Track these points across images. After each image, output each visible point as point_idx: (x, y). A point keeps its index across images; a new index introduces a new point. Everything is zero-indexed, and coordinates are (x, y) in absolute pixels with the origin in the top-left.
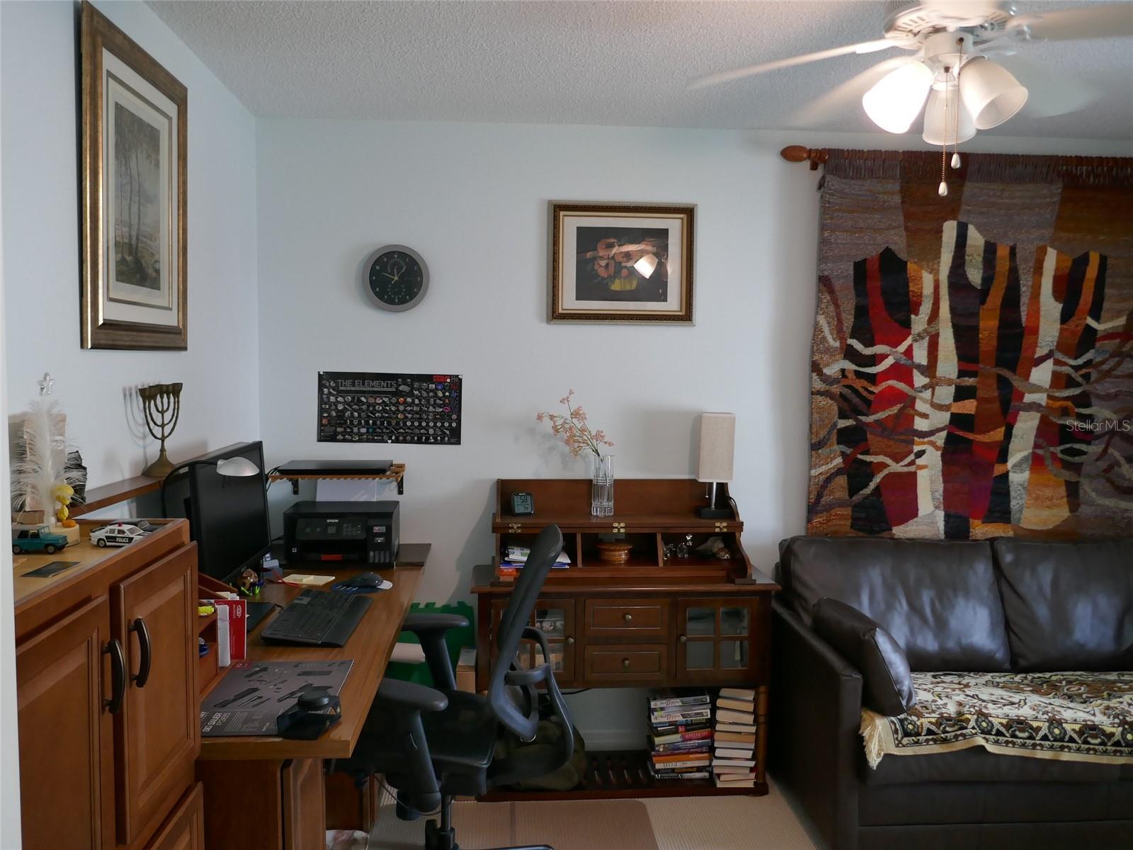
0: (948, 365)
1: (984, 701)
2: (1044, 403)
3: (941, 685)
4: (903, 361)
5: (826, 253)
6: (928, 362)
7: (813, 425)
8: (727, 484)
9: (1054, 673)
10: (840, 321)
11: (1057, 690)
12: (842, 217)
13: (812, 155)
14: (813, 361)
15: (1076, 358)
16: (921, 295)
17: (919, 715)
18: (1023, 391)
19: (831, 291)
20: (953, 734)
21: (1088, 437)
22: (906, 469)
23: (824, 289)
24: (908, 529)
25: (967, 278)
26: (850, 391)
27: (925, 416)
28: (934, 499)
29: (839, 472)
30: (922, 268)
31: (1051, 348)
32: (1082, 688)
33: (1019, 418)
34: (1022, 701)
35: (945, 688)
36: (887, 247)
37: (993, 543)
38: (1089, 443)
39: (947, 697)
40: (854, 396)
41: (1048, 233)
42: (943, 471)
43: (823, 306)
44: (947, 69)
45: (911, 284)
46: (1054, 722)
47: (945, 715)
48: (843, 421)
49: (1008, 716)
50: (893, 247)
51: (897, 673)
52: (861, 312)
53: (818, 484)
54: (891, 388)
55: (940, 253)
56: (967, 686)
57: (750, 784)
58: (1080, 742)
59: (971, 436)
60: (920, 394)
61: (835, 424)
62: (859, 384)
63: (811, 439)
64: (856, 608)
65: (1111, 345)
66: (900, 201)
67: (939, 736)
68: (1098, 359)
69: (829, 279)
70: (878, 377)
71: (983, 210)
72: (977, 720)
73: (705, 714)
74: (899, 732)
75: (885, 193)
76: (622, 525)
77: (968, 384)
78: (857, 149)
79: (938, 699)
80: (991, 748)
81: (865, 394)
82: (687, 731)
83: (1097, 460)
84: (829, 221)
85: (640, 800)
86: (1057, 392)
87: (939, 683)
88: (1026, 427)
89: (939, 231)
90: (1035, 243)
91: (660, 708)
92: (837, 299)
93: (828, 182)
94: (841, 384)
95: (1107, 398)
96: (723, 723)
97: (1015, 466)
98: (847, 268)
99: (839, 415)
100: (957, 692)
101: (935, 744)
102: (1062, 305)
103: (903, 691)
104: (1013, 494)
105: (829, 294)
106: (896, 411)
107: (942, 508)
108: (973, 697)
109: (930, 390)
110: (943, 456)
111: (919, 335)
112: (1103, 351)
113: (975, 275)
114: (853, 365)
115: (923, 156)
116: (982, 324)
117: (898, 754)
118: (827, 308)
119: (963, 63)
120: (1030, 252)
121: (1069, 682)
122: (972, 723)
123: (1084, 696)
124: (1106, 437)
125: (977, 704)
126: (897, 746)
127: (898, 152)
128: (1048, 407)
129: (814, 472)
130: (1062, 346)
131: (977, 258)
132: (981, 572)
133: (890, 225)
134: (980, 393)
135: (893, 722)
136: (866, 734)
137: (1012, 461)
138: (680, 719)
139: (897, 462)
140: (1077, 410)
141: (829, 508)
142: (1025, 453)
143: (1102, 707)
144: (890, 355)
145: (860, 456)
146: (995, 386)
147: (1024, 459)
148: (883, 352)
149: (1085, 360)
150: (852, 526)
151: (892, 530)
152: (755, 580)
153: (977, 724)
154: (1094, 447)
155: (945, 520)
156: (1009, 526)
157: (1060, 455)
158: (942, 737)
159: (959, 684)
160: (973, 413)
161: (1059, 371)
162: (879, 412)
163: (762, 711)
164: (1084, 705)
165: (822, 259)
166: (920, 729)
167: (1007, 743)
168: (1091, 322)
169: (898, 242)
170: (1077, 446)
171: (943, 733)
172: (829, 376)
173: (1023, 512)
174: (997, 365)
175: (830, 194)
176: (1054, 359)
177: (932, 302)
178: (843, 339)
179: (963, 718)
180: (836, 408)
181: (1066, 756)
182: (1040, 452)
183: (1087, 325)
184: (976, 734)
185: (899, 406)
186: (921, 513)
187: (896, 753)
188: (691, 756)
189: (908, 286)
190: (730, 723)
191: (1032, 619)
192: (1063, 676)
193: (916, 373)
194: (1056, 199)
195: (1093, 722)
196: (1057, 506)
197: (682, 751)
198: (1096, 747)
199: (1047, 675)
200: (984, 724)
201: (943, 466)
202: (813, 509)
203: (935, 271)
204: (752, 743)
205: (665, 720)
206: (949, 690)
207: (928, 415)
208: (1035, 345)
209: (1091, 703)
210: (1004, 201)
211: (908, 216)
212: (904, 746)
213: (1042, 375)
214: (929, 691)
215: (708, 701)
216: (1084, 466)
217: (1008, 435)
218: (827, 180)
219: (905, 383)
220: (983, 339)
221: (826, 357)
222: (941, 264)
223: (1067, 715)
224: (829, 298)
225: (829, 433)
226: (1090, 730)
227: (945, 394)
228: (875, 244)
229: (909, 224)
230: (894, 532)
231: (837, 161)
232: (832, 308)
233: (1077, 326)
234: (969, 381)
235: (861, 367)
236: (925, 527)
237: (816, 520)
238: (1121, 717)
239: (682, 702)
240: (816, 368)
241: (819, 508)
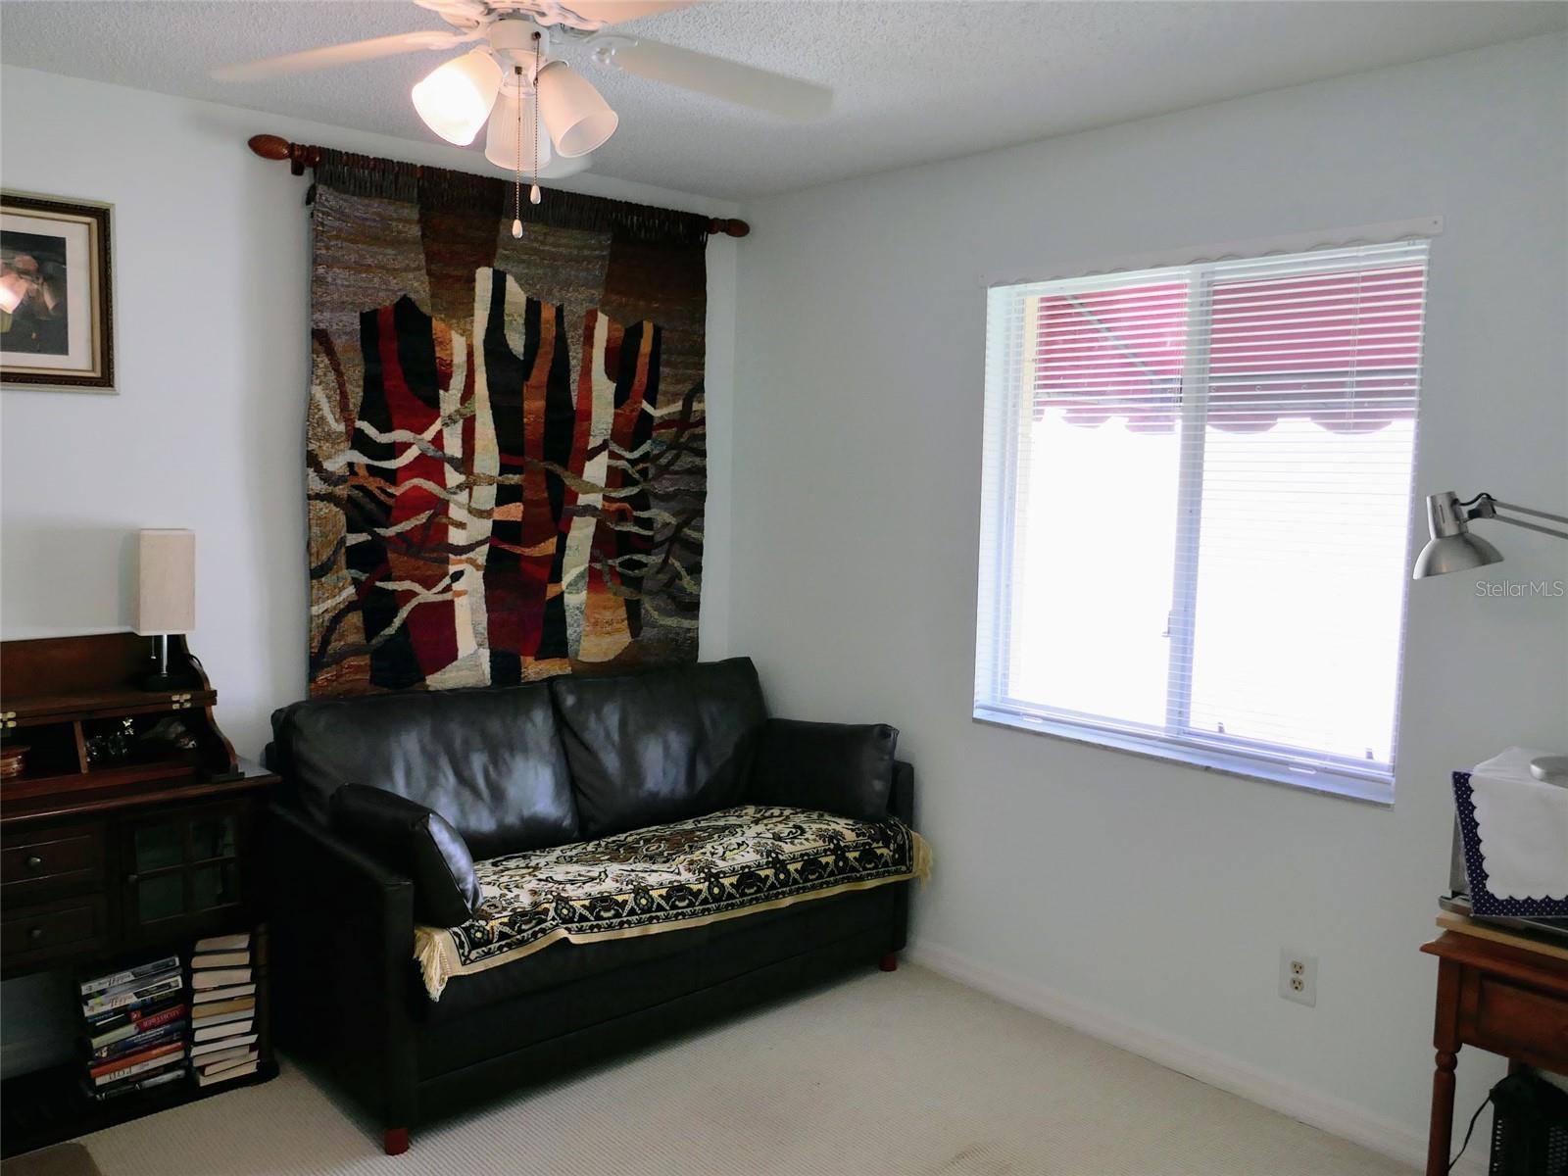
0: (488, 458)
1: (560, 883)
2: (600, 506)
3: (506, 873)
4: (431, 452)
5: (321, 296)
6: (464, 453)
7: (313, 544)
8: (184, 636)
9: (628, 834)
10: (344, 395)
11: (636, 852)
12: (342, 248)
13: (296, 153)
14: (308, 451)
15: (632, 450)
16: (450, 364)
17: (488, 918)
18: (577, 491)
19: (330, 352)
20: (530, 932)
21: (647, 545)
22: (440, 598)
23: (320, 348)
24: (446, 676)
25: (508, 345)
26: (361, 494)
27: (461, 525)
28: (476, 633)
29: (351, 607)
30: (450, 327)
31: (606, 437)
32: (662, 845)
33: (572, 525)
34: (603, 874)
35: (512, 877)
36: (405, 295)
37: (552, 683)
38: (648, 553)
39: (517, 887)
40: (368, 500)
41: (598, 294)
42: (486, 597)
43: (320, 372)
44: (518, 70)
45: (437, 349)
46: (641, 891)
47: (519, 910)
48: (354, 536)
49: (590, 895)
50: (412, 296)
51: (459, 869)
52: (371, 383)
53: (323, 627)
54: (415, 488)
55: (473, 309)
56: (537, 868)
57: (252, 1069)
58: (668, 908)
59: (518, 550)
60: (455, 497)
61: (343, 541)
62: (373, 484)
63: (310, 563)
64: (389, 790)
65: (667, 434)
66: (420, 233)
67: (514, 939)
68: (656, 452)
69: (327, 334)
70: (399, 475)
71: (525, 257)
72: (556, 909)
73: (173, 984)
74: (466, 945)
75: (399, 220)
76: (11, 715)
77: (512, 483)
78: (361, 154)
79: (506, 891)
80: (575, 939)
81: (382, 497)
82: (144, 1016)
83: (658, 572)
84: (324, 252)
85: (74, 1141)
86: (615, 491)
87: (502, 871)
88: (581, 534)
89: (471, 280)
90: (584, 306)
91: (98, 992)
92: (339, 365)
93: (321, 195)
94: (349, 483)
95: (666, 498)
96: (204, 991)
97: (570, 585)
98: (351, 321)
99: (348, 527)
100: (528, 878)
101: (510, 949)
102: (615, 385)
103: (468, 890)
104: (569, 620)
105: (327, 355)
106: (424, 521)
107: (487, 645)
108: (546, 880)
109: (467, 490)
110: (485, 577)
111: (450, 417)
112: (661, 442)
113: (516, 342)
114: (366, 458)
115: (448, 176)
116: (527, 405)
117: (466, 973)
118: (325, 375)
119: (541, 67)
120: (579, 317)
121: (647, 841)
122: (552, 913)
123: (665, 854)
124: (666, 546)
125: (554, 889)
126: (464, 964)
127: (416, 166)
128: (604, 510)
129: (316, 610)
130: (617, 435)
131: (518, 319)
132: (539, 724)
133: (408, 265)
134: (527, 494)
135: (456, 934)
136: (423, 958)
137: (568, 578)
138: (133, 1000)
139: (429, 588)
140: (635, 513)
141: (339, 658)
142: (582, 568)
143: (685, 863)
144: (414, 444)
145: (378, 584)
146: (544, 486)
147: (581, 576)
148: (404, 440)
149: (641, 453)
150: (372, 681)
151: (425, 680)
152: (243, 773)
153: (556, 913)
154: (654, 558)
155: (491, 661)
156: (566, 660)
157: (618, 569)
158: (517, 939)
159: (527, 867)
160: (520, 520)
161: (614, 465)
162: (401, 522)
163: (262, 960)
164: (668, 865)
165: (315, 305)
166: (491, 935)
167: (592, 928)
168: (646, 406)
169: (418, 287)
170: (636, 557)
171: (519, 934)
172: (331, 473)
173: (582, 641)
174: (545, 459)
175: (323, 213)
176: (609, 451)
177: (465, 374)
178: (349, 421)
179: (539, 909)
180: (343, 518)
181: (655, 929)
182: (598, 566)
183: (643, 410)
184: (557, 925)
185: (428, 513)
186: (461, 654)
187: (463, 974)
188: (154, 1052)
189: (434, 352)
190: (215, 989)
191: (601, 772)
192: (639, 834)
193: (447, 467)
194: (604, 253)
195: (680, 881)
196: (618, 630)
197: (141, 1048)
198: (684, 910)
199: (622, 837)
200: (565, 912)
201: (486, 590)
202: (316, 661)
203: (467, 333)
204: (251, 1008)
205: (108, 1007)
206: (517, 878)
207: (465, 524)
208: (587, 434)
209: (674, 860)
210: (547, 248)
211: (430, 257)
212: (472, 962)
213: (596, 470)
214: (494, 884)
215: (178, 964)
216: (645, 581)
217: (561, 548)
218: (318, 192)
219: (434, 482)
220: (528, 425)
221: (326, 446)
222: (475, 325)
223: (652, 879)
224: (327, 361)
225: (335, 552)
226: (677, 891)
227: (485, 496)
228: (390, 290)
229: (433, 267)
230: (428, 682)
231: (332, 167)
232: (332, 376)
233: (633, 411)
234: (514, 479)
235: (376, 460)
236: (468, 673)
237: (321, 677)
238: (706, 871)
239: (133, 974)
240: (312, 461)
241: (325, 660)
